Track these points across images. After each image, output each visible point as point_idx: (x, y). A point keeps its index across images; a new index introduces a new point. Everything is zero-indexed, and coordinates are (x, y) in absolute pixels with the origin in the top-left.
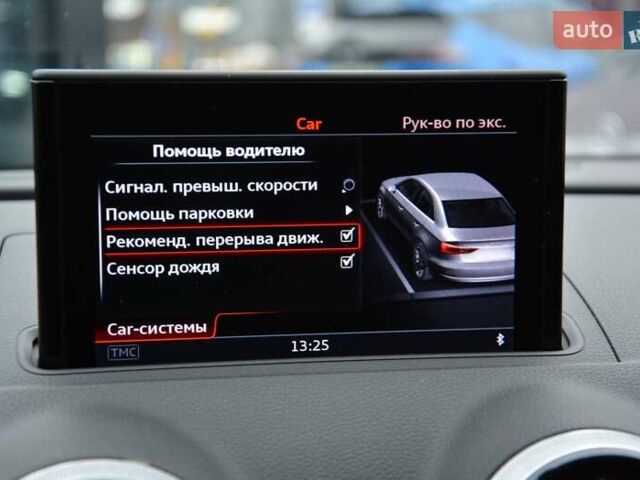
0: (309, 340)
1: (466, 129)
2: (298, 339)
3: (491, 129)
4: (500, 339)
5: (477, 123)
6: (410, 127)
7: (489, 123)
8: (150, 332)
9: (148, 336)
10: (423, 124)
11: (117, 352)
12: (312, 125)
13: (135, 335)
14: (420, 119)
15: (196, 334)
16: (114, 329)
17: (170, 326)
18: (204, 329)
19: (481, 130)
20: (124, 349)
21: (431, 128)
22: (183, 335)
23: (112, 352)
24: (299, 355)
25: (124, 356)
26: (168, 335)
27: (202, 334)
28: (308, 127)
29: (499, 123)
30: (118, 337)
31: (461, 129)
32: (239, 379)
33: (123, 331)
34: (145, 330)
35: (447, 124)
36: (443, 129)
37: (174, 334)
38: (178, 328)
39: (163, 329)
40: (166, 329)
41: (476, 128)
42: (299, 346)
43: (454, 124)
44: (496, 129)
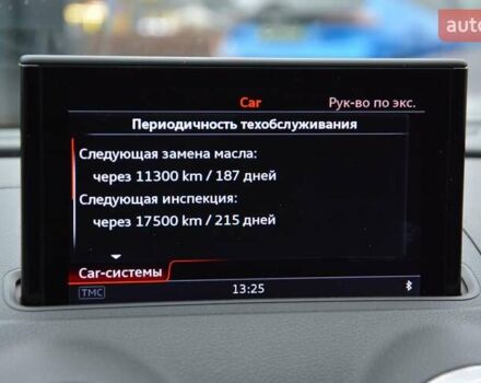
0: (248, 284)
1: (382, 108)
2: (238, 283)
3: (403, 108)
4: (409, 286)
5: (392, 104)
6: (335, 106)
7: (402, 103)
8: (115, 276)
9: (112, 279)
10: (346, 104)
11: (87, 292)
12: (252, 104)
13: (102, 278)
14: (343, 99)
15: (153, 278)
16: (85, 273)
17: (131, 271)
18: (160, 274)
19: (395, 109)
20: (92, 290)
21: (353, 107)
22: (142, 278)
23: (82, 293)
24: (239, 297)
25: (92, 296)
26: (129, 278)
27: (158, 278)
28: (250, 105)
29: (410, 104)
30: (88, 280)
31: (378, 108)
32: (189, 317)
33: (92, 274)
34: (111, 274)
35: (366, 104)
36: (362, 108)
37: (135, 278)
38: (138, 273)
39: (126, 273)
40: (128, 273)
41: (391, 108)
42: (239, 289)
43: (372, 104)
44: (407, 109)
